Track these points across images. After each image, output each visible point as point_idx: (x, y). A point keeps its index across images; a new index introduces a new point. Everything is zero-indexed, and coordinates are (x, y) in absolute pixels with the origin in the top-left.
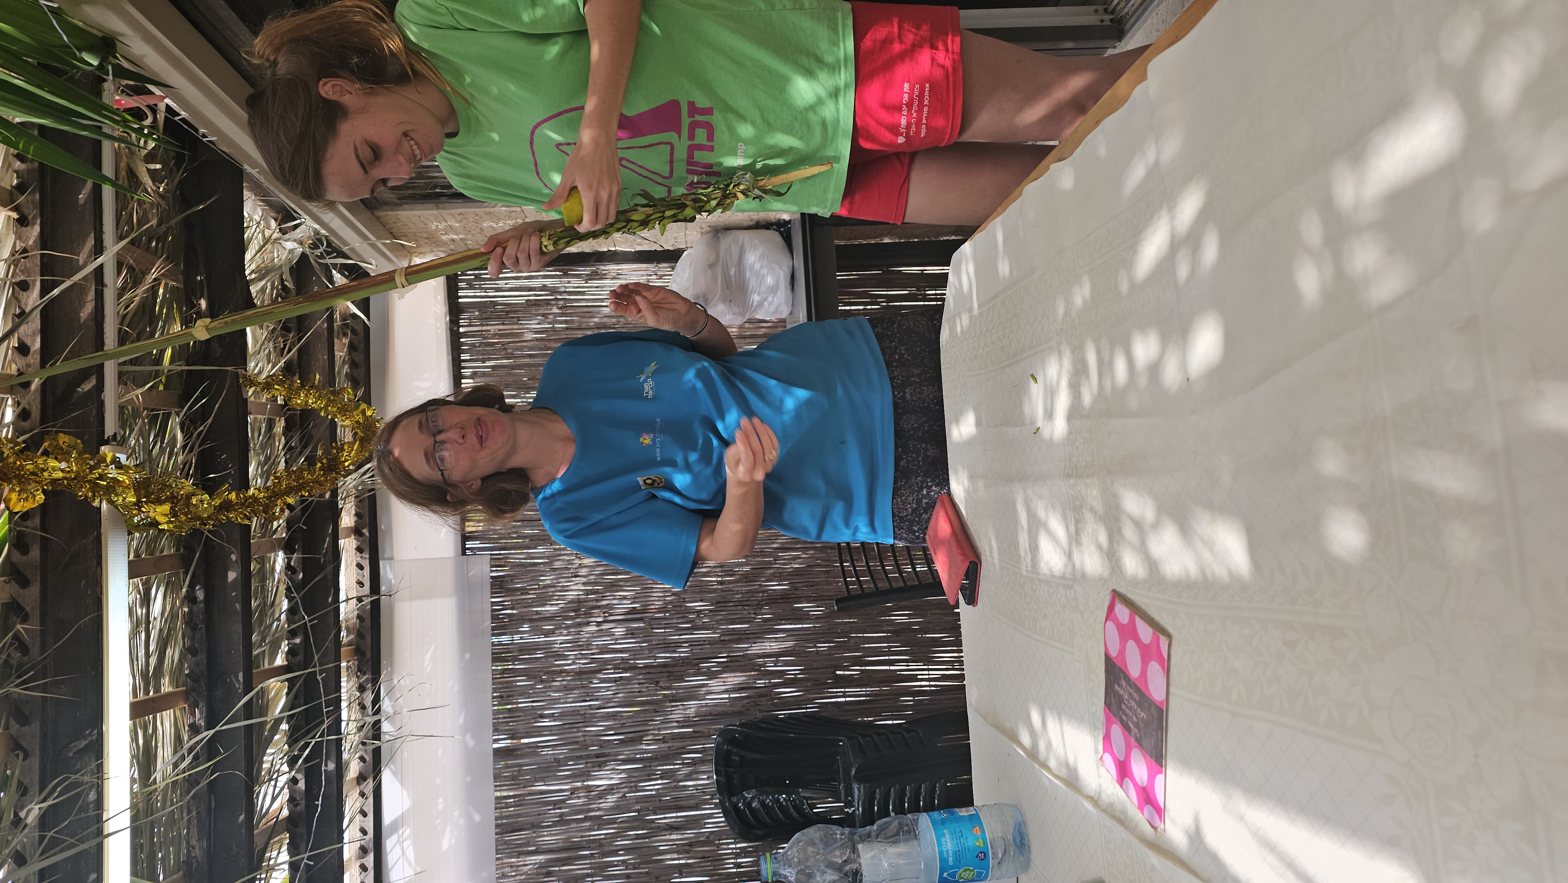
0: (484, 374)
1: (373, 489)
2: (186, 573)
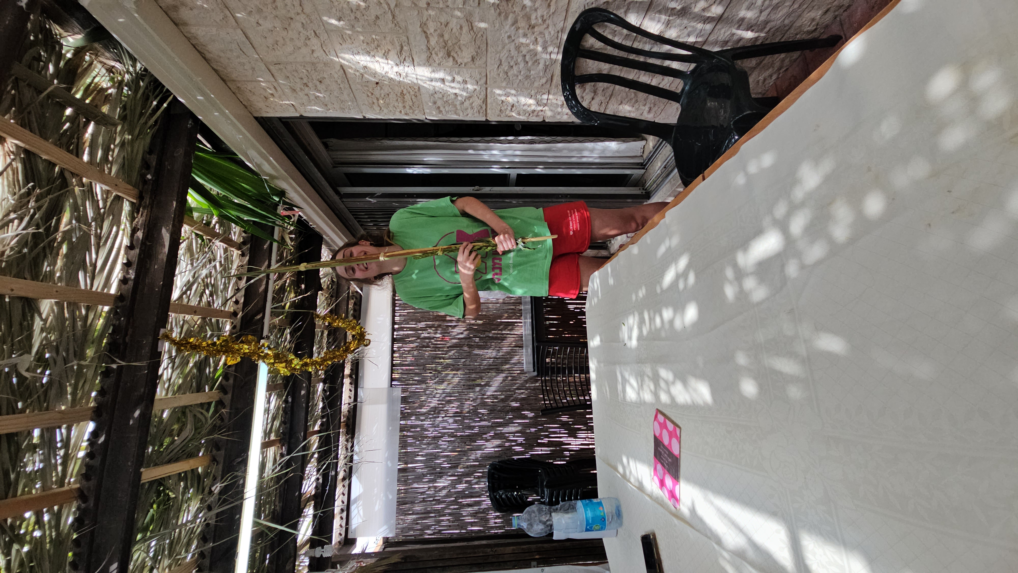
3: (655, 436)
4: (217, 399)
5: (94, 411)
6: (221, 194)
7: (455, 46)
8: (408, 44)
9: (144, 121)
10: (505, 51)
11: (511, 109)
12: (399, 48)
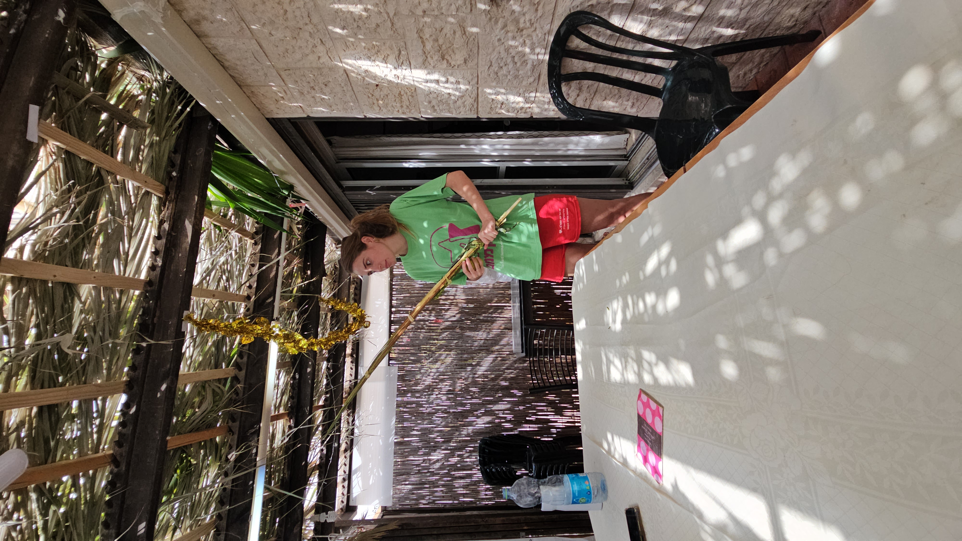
2: (293, 368)
3: (639, 415)
4: (233, 374)
5: (126, 385)
6: (237, 188)
7: (449, 50)
8: (406, 48)
9: (170, 124)
10: (495, 54)
11: (501, 107)
12: (397, 53)
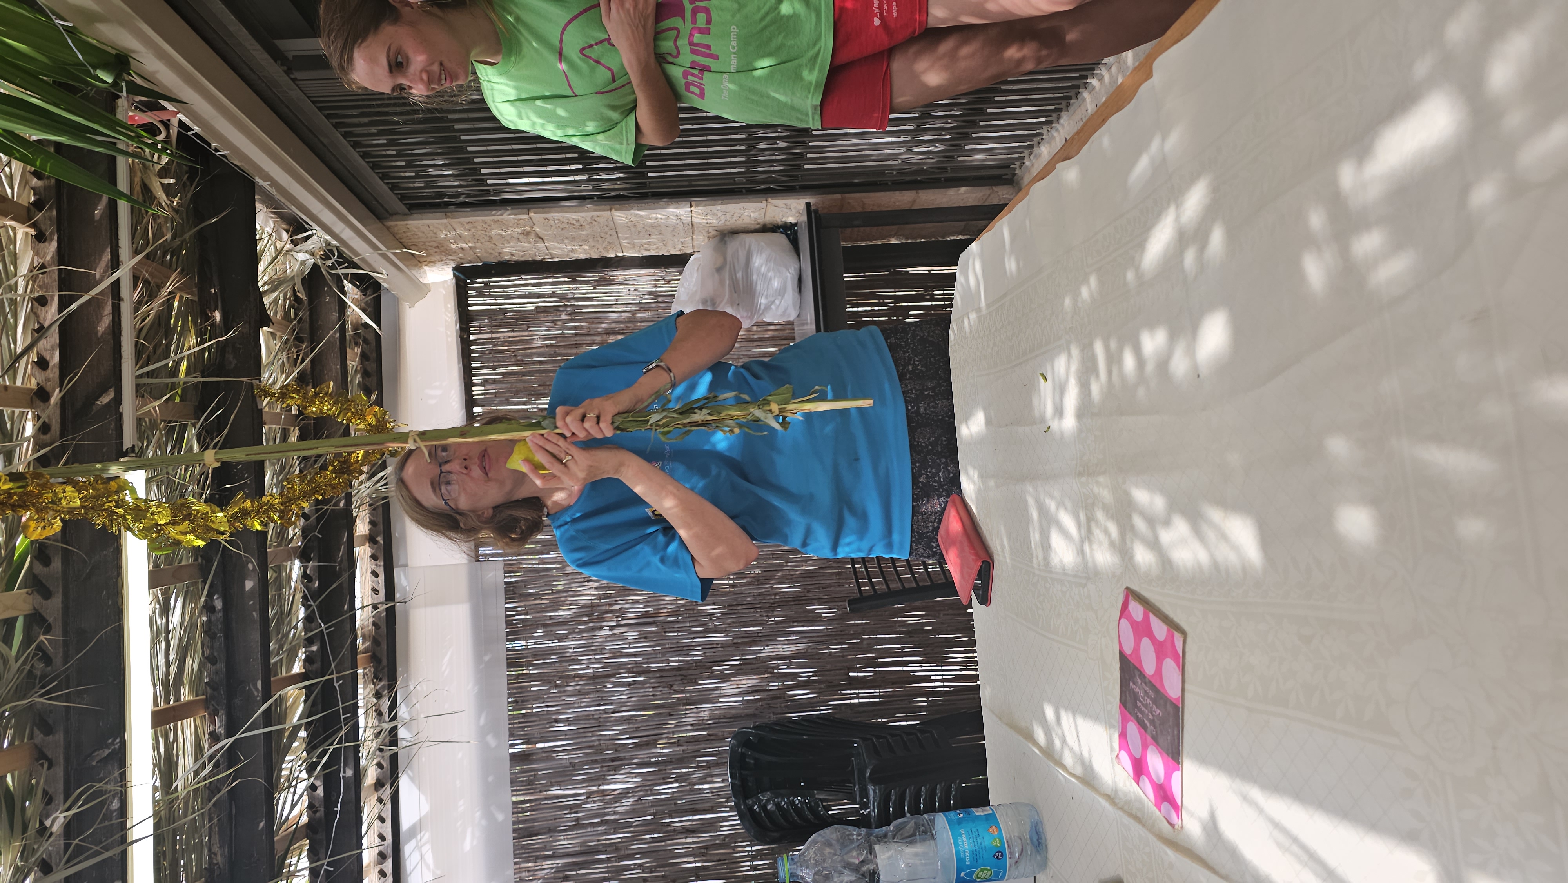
0: (495, 382)
1: (386, 497)
2: (205, 582)
4: (27, 609)
